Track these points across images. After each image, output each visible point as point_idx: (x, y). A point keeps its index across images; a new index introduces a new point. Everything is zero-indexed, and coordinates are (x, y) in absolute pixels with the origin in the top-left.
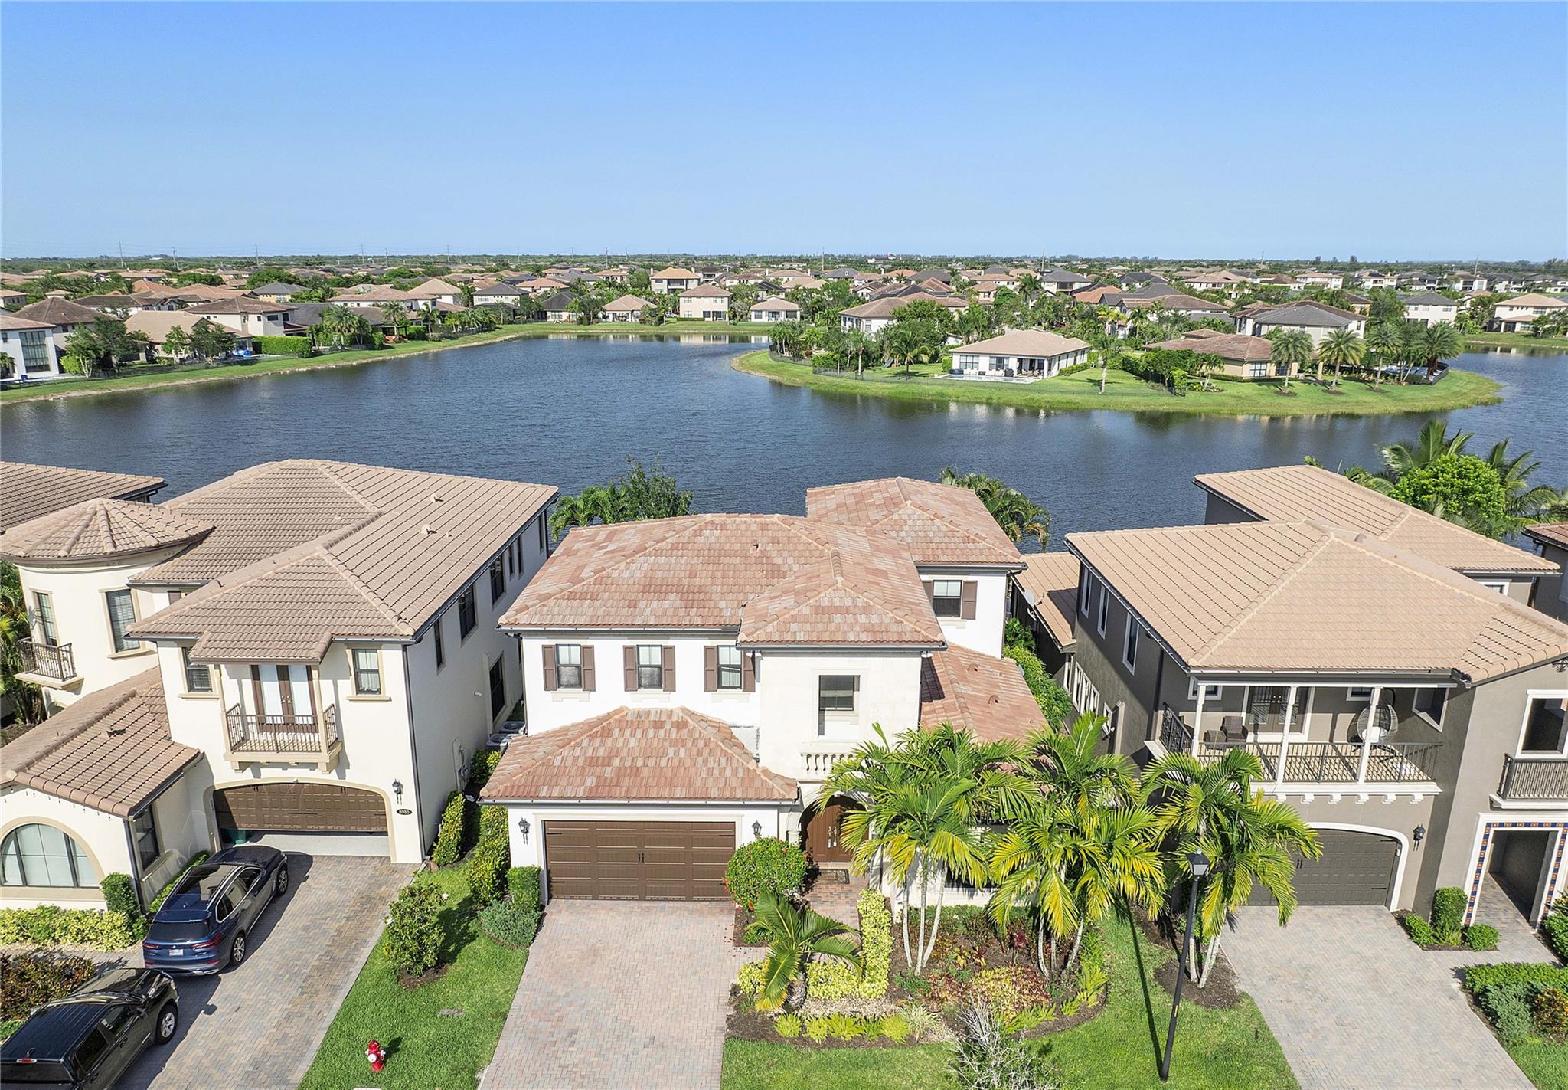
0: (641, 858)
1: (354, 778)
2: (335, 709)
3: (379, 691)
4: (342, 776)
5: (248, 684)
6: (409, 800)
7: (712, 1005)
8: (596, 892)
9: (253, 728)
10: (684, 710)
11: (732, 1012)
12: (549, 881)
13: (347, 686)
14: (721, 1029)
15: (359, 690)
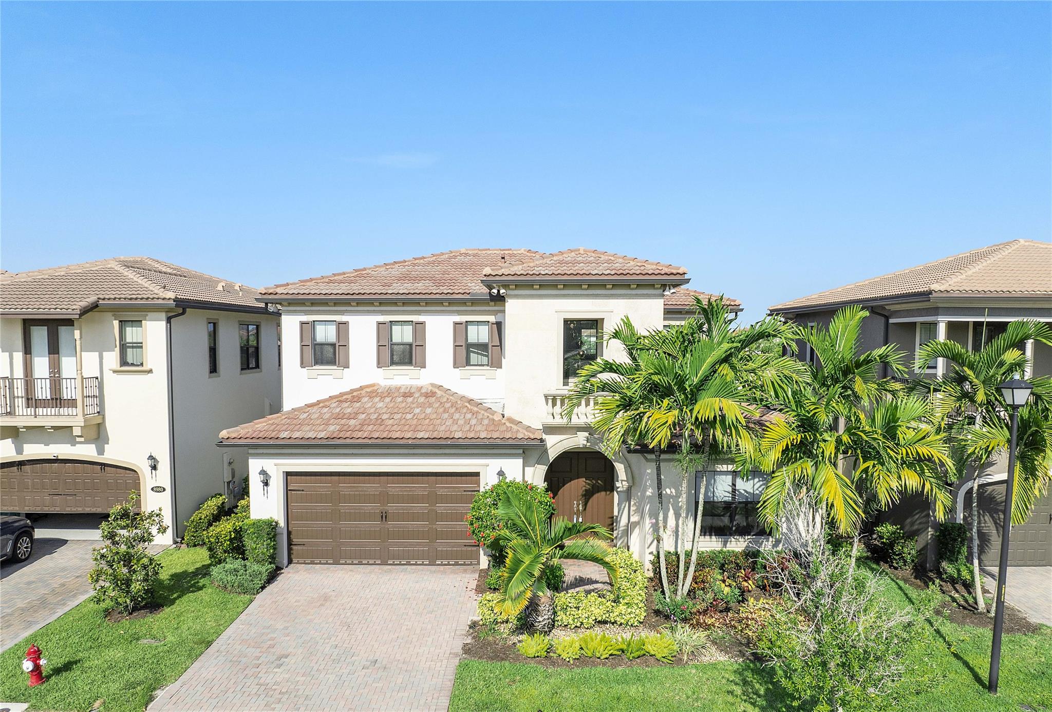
0: (384, 517)
1: (113, 454)
2: (99, 381)
3: (142, 364)
4: (101, 451)
5: (19, 357)
6: (164, 476)
7: (447, 635)
8: (336, 557)
9: (20, 403)
10: (432, 385)
11: (469, 640)
12: (290, 544)
13: (112, 358)
14: (456, 655)
15: (124, 362)
